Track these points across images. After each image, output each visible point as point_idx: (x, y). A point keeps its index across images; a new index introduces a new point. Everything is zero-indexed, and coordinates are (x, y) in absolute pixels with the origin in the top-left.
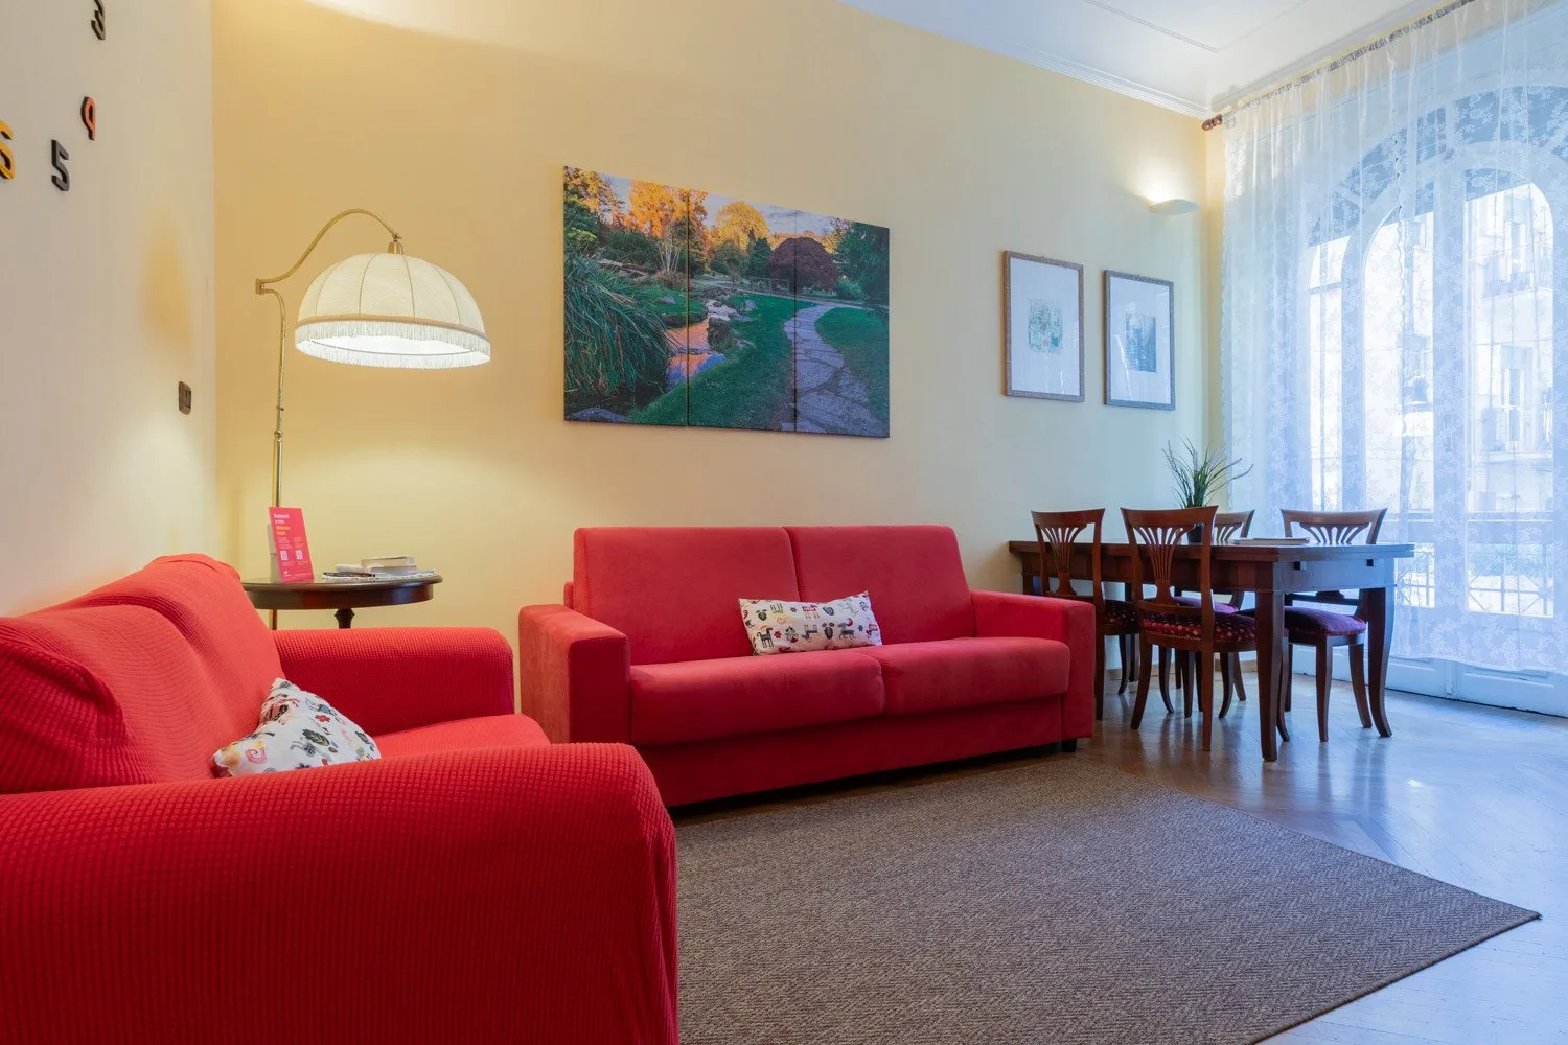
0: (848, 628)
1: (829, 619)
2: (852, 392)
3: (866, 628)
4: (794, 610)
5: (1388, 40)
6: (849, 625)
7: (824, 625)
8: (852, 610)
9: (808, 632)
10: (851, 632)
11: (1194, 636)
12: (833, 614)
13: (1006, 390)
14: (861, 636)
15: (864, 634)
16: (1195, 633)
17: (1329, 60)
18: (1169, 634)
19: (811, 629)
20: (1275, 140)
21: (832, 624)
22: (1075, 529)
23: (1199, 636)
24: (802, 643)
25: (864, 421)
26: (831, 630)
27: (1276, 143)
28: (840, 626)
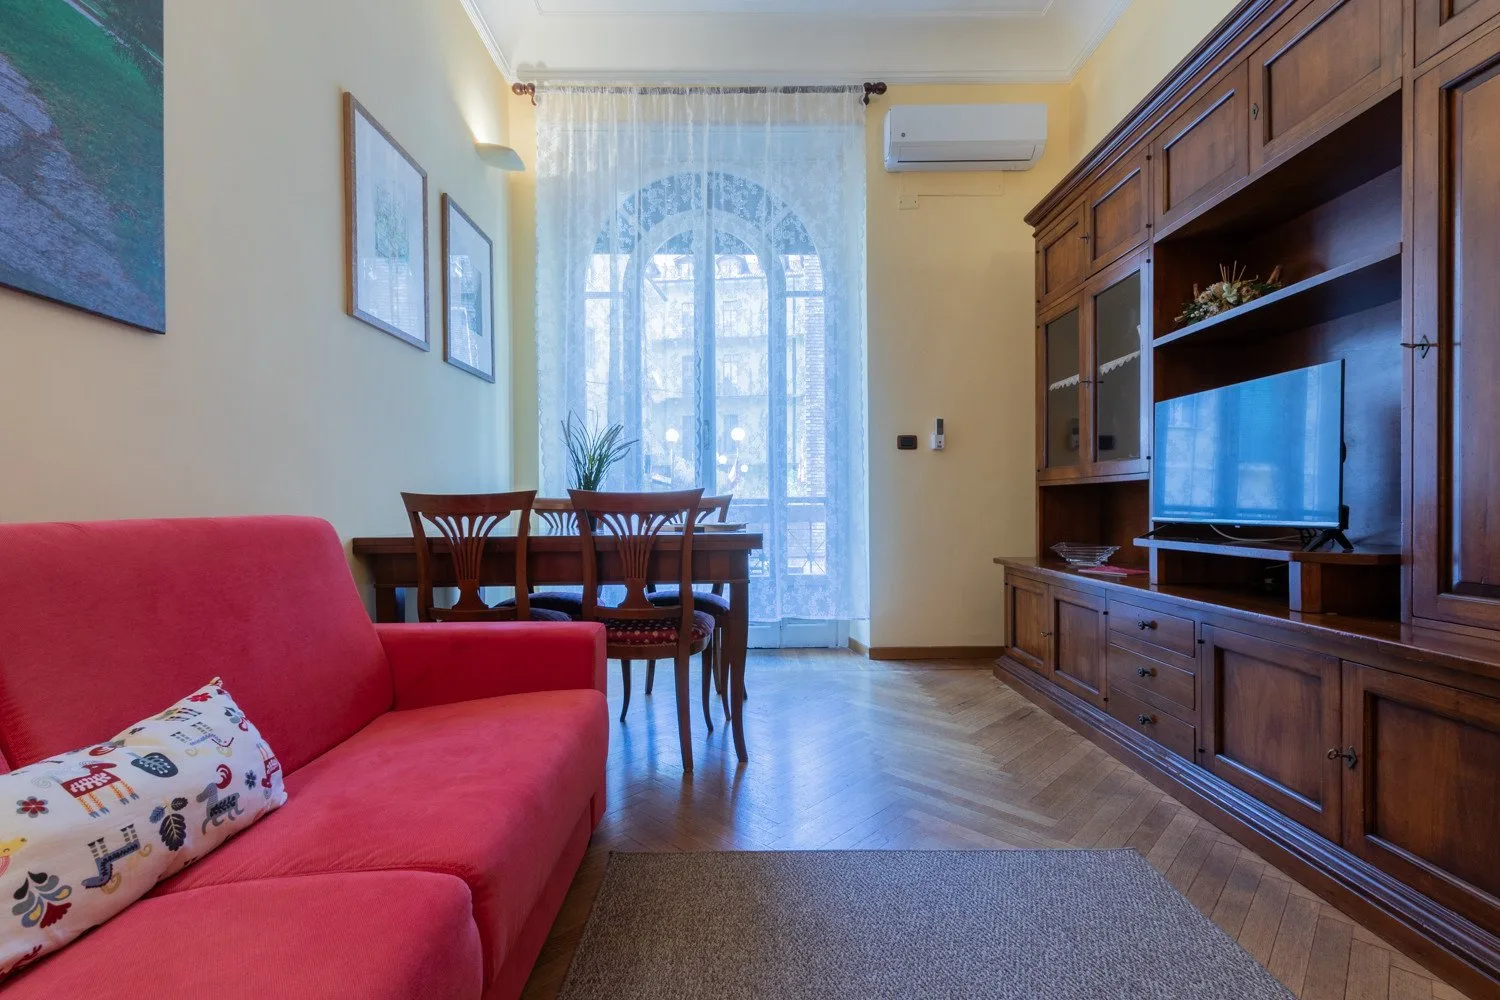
0: (222, 795)
1: (160, 792)
2: (75, 204)
3: (261, 775)
4: (33, 807)
5: (688, 91)
6: (223, 785)
7: (157, 814)
8: (217, 741)
9: (105, 865)
10: (231, 802)
11: (671, 641)
12: (173, 771)
13: (350, 307)
14: (252, 801)
15: (259, 788)
16: (672, 637)
17: (642, 84)
18: (642, 642)
19: (113, 846)
20: (591, 136)
21: (180, 803)
22: (493, 518)
23: (676, 640)
24: (86, 906)
25: (108, 285)
26: (180, 821)
27: (591, 141)
28: (201, 798)
